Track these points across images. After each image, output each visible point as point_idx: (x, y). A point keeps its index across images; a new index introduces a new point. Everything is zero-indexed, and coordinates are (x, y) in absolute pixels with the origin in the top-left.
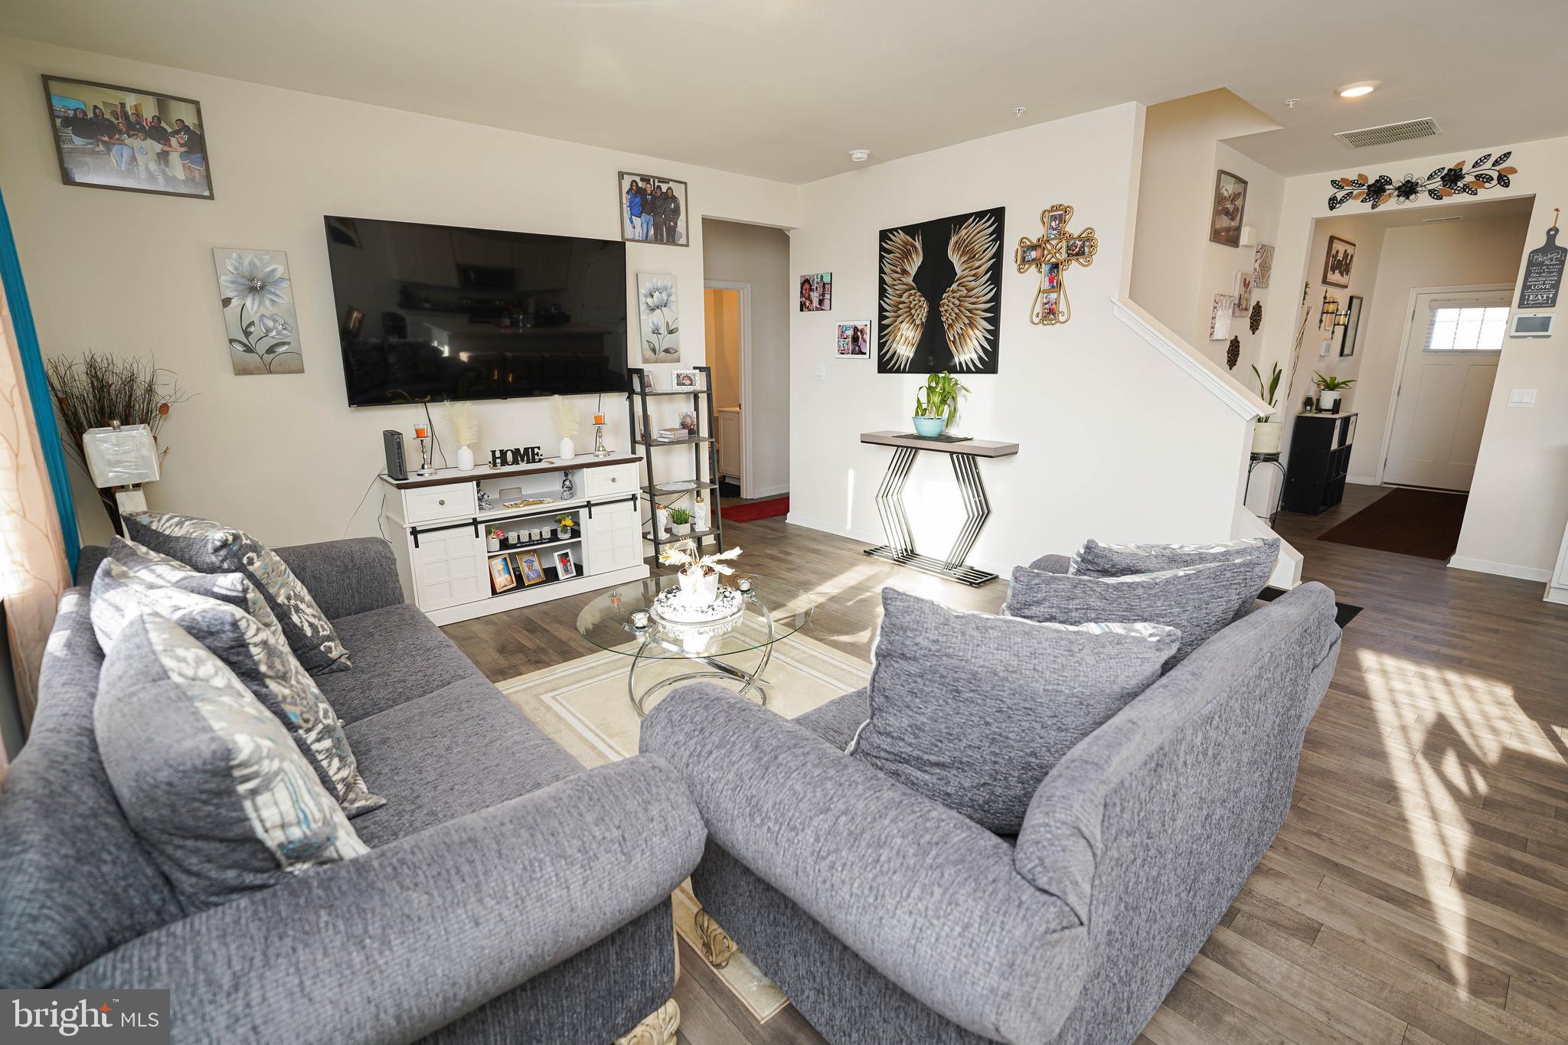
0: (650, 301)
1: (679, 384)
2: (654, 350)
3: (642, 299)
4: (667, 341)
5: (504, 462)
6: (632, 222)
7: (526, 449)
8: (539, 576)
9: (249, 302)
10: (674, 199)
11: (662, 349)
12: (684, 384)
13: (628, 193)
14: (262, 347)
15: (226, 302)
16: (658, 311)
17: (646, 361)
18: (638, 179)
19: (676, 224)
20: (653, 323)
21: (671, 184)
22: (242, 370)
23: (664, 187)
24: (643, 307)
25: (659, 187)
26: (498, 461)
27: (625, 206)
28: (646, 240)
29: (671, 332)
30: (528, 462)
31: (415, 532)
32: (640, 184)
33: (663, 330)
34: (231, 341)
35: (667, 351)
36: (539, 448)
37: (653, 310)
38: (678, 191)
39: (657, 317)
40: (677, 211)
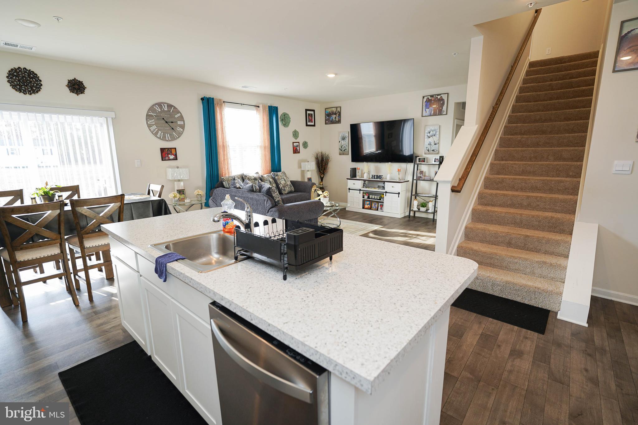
0: (429, 135)
1: (435, 162)
2: (428, 150)
3: (426, 134)
4: (434, 147)
5: (374, 178)
6: (425, 110)
7: (380, 176)
8: (376, 208)
9: (342, 142)
10: (443, 100)
11: (431, 150)
12: (436, 162)
13: (425, 102)
14: (343, 150)
15: (340, 142)
16: (431, 138)
17: (425, 154)
18: (429, 97)
19: (442, 108)
20: (429, 142)
21: (442, 95)
22: (340, 154)
23: (439, 97)
24: (426, 137)
25: (437, 97)
26: (373, 178)
27: (424, 106)
28: (430, 115)
29: (435, 144)
30: (380, 179)
31: (349, 189)
32: (430, 98)
33: (433, 144)
34: (340, 149)
35: (433, 150)
36: (382, 176)
37: (430, 137)
38: (445, 97)
39: (431, 140)
40: (443, 104)
